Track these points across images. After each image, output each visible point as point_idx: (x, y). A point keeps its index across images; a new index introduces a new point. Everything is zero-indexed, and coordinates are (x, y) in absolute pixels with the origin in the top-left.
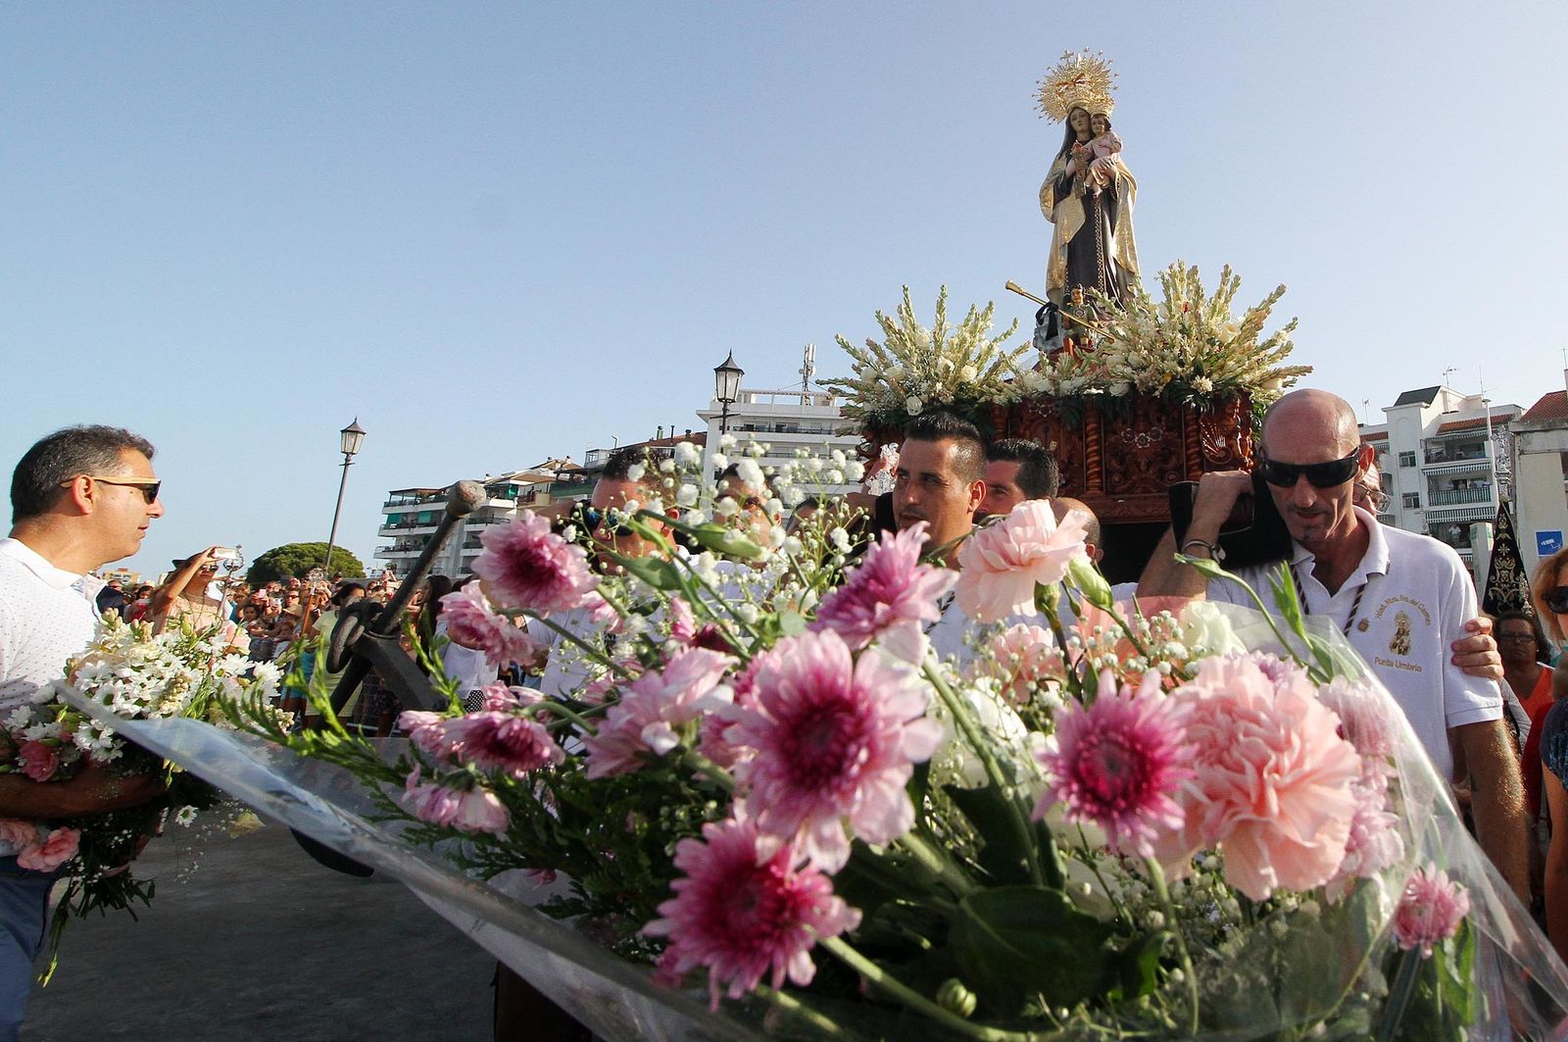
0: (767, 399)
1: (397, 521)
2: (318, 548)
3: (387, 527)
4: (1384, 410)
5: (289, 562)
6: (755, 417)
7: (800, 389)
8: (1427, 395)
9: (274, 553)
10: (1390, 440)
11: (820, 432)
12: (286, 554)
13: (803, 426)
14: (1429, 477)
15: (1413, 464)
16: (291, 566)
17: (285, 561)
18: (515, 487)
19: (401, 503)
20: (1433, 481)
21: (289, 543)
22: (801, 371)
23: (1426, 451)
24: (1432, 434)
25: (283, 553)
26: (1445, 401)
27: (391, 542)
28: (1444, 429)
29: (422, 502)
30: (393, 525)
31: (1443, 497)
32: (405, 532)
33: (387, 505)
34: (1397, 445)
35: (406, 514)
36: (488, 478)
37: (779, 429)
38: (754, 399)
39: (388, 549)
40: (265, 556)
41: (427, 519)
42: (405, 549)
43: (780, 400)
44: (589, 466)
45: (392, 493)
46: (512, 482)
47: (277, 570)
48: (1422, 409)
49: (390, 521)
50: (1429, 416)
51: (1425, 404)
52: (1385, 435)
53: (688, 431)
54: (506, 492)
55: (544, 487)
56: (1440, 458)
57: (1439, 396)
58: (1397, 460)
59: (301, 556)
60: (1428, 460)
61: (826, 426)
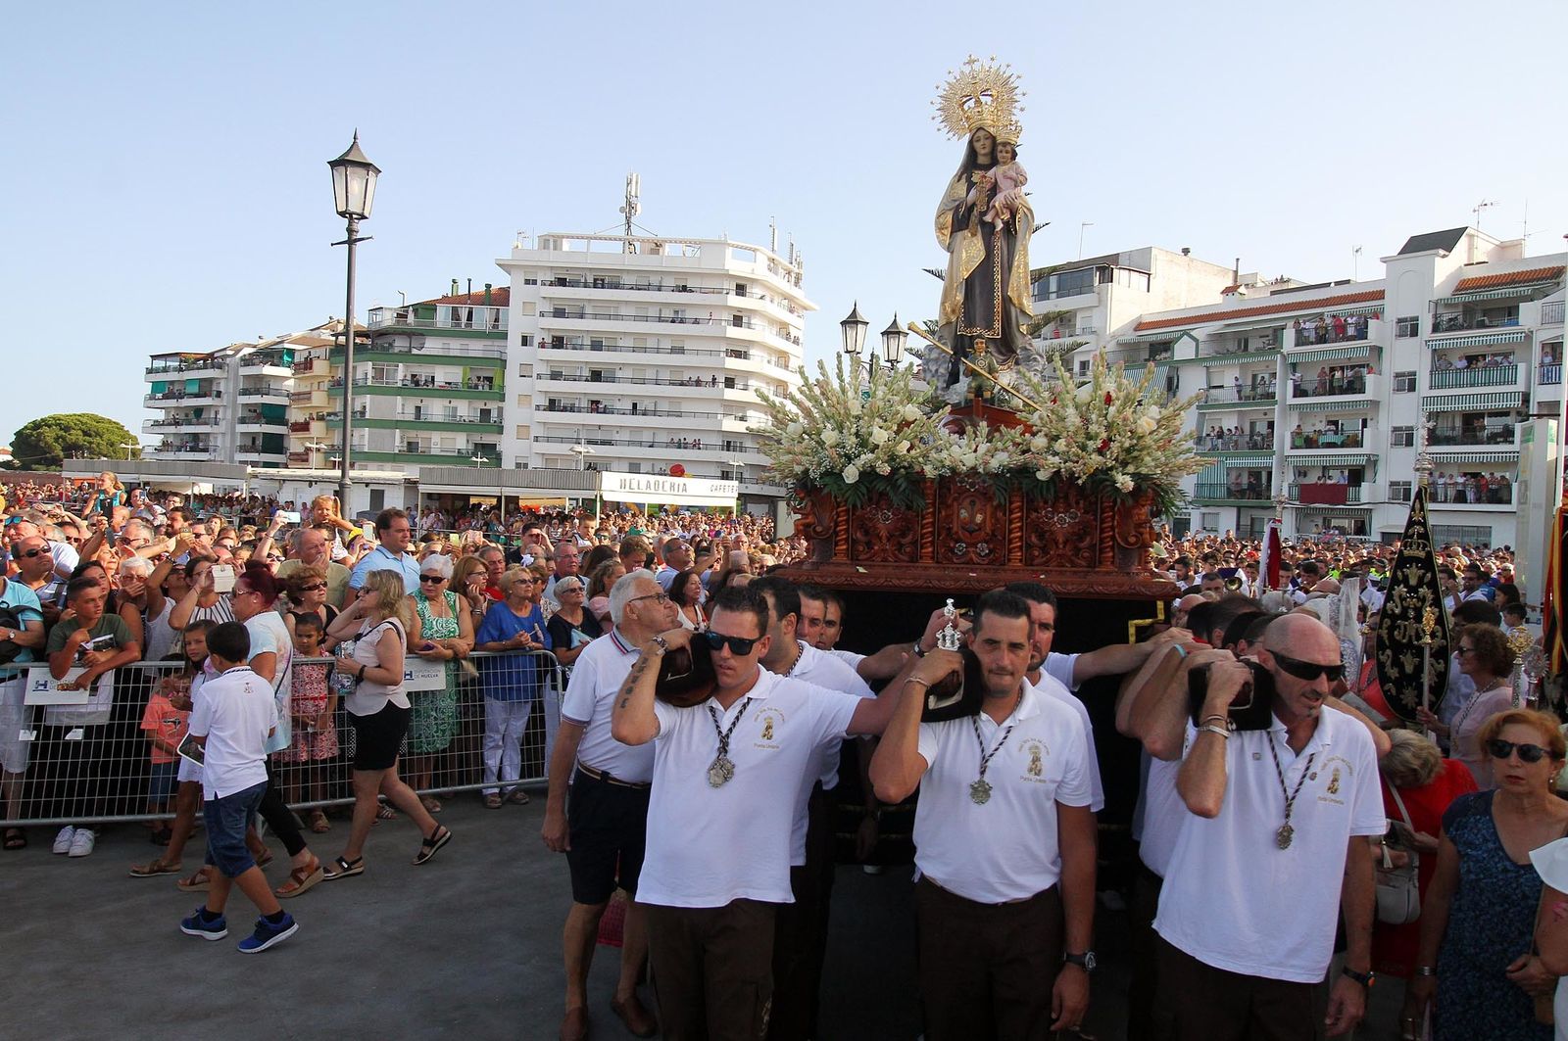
0: (580, 246)
1: (163, 391)
2: (84, 420)
3: (152, 397)
4: (1384, 260)
5: (54, 435)
6: (567, 269)
7: (621, 232)
8: (1446, 240)
9: (36, 426)
10: (1387, 303)
11: (648, 287)
12: (49, 426)
13: (627, 280)
14: (1434, 351)
15: (1414, 333)
16: (56, 440)
17: (49, 434)
18: (291, 352)
19: (165, 370)
20: (1439, 355)
21: (52, 414)
22: (622, 210)
23: (1435, 316)
24: (1447, 293)
25: (46, 425)
26: (1471, 248)
27: (160, 415)
28: (1464, 286)
29: (188, 369)
30: (160, 395)
31: (1451, 378)
32: (172, 403)
33: (150, 371)
34: (1395, 308)
35: (172, 383)
36: (261, 341)
37: (599, 283)
38: (566, 245)
39: (156, 424)
40: (26, 427)
41: (195, 389)
42: (177, 423)
43: (597, 247)
44: (373, 328)
45: (154, 357)
46: (287, 346)
47: (42, 444)
48: (1437, 259)
49: (154, 391)
50: (1446, 268)
51: (1442, 252)
52: (1380, 295)
53: (488, 286)
54: (281, 358)
55: (321, 352)
56: (1453, 326)
57: (1463, 241)
58: (1394, 329)
59: (67, 429)
60: (1436, 328)
61: (655, 280)
